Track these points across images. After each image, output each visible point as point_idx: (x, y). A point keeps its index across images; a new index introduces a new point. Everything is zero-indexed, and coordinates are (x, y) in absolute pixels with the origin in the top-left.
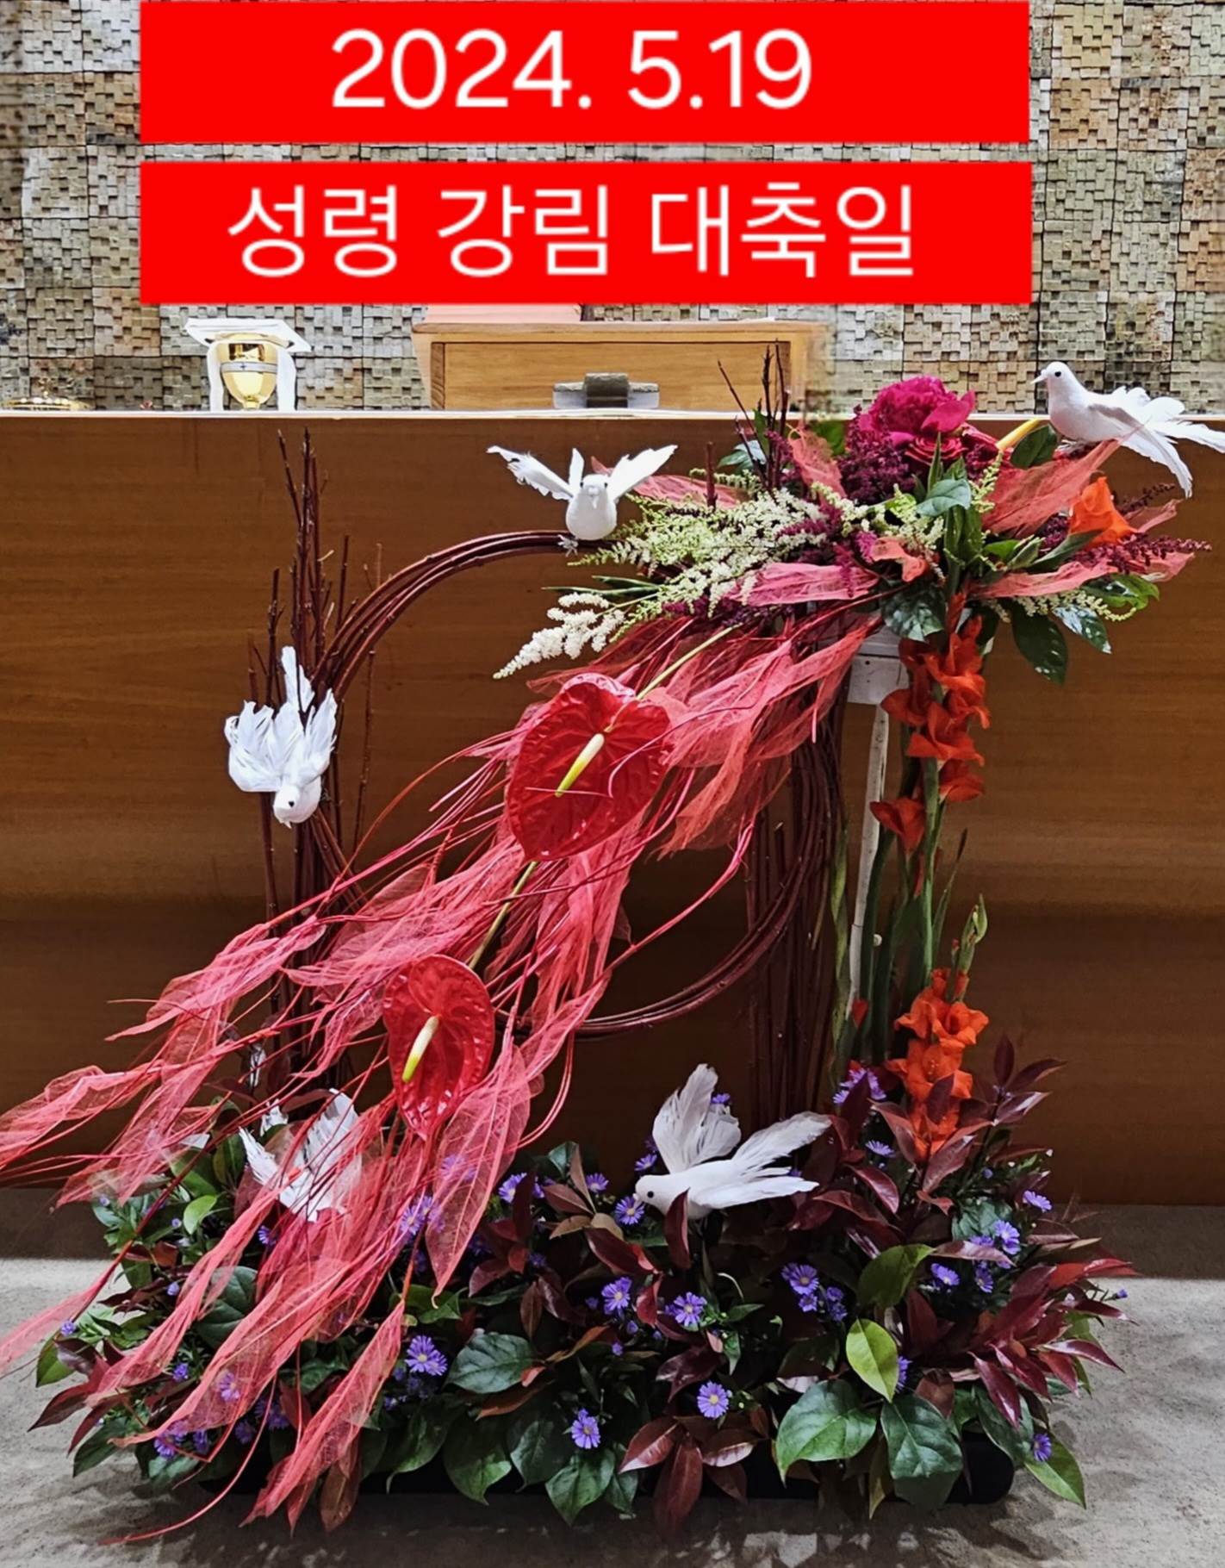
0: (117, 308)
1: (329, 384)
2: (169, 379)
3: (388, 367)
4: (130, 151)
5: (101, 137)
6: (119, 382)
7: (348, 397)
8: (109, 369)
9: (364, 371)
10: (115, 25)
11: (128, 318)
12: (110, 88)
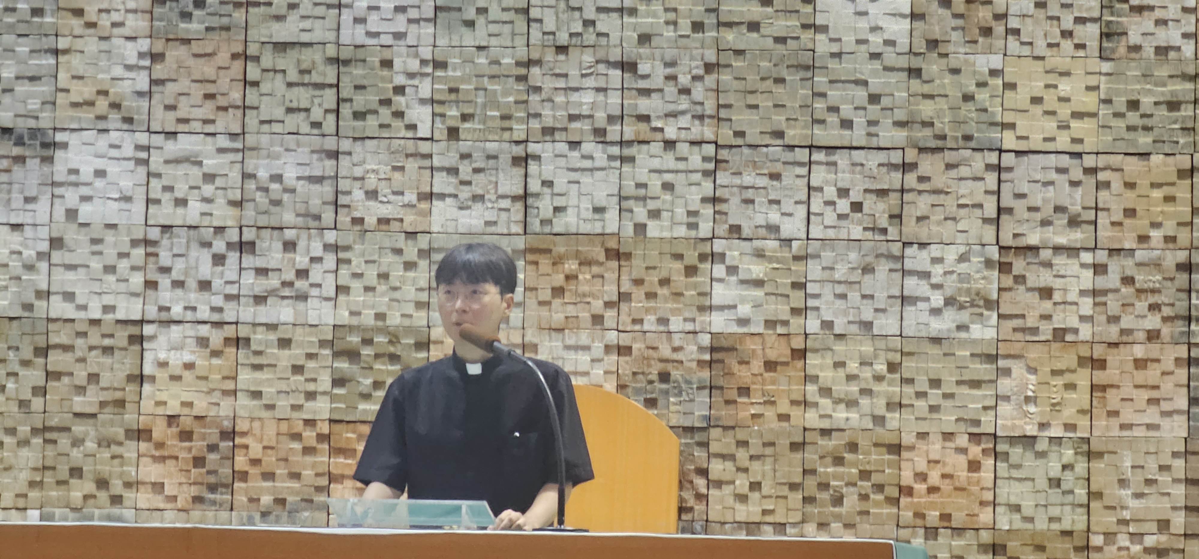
1: (188, 357)
3: (273, 337)
7: (216, 377)
9: (238, 342)
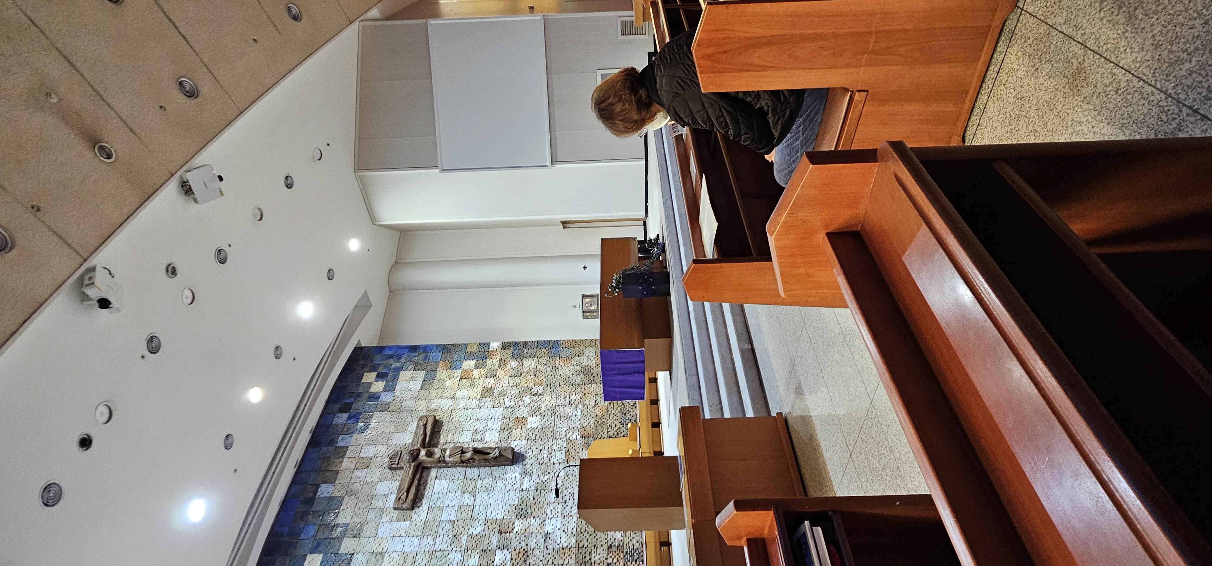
0: (564, 558)
2: (581, 545)
4: (529, 554)
5: (525, 561)
6: (581, 557)
8: (578, 560)
10: (501, 557)
11: (566, 555)
12: (514, 559)
